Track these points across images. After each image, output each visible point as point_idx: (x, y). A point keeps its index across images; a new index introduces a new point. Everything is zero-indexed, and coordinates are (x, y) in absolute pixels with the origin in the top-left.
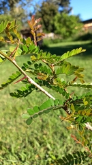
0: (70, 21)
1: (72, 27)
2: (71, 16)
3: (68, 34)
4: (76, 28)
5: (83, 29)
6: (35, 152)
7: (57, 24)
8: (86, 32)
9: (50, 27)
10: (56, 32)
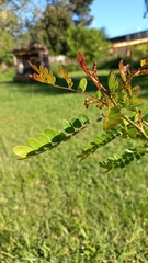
0: (90, 37)
1: (93, 47)
2: (92, 30)
3: (88, 57)
4: (100, 49)
5: (111, 51)
6: (63, 243)
7: (70, 42)
8: (116, 56)
9: (59, 46)
10: (69, 53)
